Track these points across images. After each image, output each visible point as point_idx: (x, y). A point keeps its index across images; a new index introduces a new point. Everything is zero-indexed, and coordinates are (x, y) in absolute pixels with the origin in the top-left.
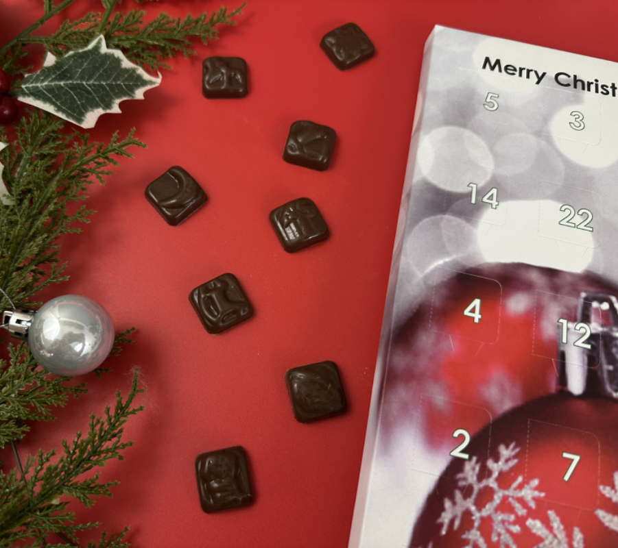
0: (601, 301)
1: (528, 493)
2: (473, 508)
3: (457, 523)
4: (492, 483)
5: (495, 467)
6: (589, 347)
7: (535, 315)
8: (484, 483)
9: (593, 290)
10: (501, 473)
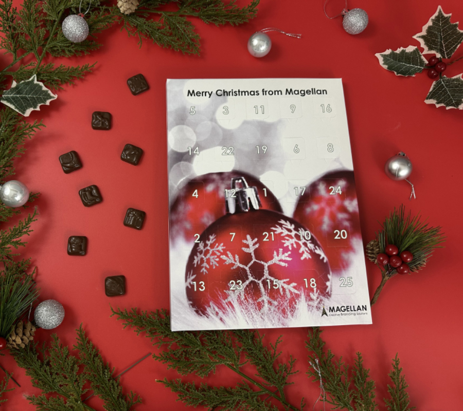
0: (238, 180)
1: (220, 248)
2: (203, 257)
3: (199, 262)
4: (208, 248)
5: (209, 243)
6: (235, 197)
7: (217, 189)
8: (206, 248)
9: (235, 176)
10: (211, 244)
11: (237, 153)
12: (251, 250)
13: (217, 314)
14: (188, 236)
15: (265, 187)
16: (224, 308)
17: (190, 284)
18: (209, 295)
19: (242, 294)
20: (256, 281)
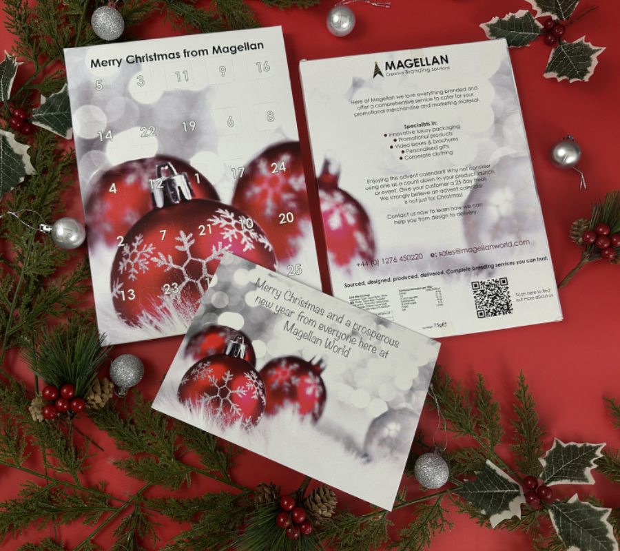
0: (164, 166)
1: (150, 250)
2: (130, 261)
3: (126, 268)
4: (135, 251)
5: (135, 245)
6: (162, 187)
7: (139, 181)
8: (133, 251)
9: (160, 162)
10: (138, 246)
11: (159, 133)
12: (186, 248)
13: (151, 322)
14: (110, 240)
15: (196, 172)
16: (159, 315)
17: (117, 293)
18: (140, 304)
19: (179, 298)
20: (194, 281)
